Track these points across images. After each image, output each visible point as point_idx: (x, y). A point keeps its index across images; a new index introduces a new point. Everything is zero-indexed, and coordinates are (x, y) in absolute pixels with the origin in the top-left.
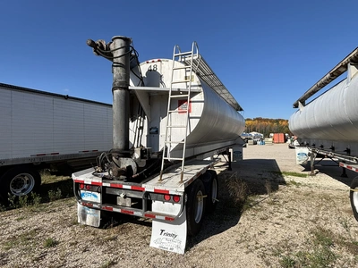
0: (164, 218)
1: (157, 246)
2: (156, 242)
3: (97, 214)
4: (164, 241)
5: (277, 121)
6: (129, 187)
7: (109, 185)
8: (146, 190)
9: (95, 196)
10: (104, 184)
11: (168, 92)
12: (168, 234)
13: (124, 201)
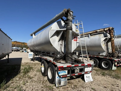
1: (87, 81)
3: (66, 79)
4: (88, 79)
5: (24, 43)
6: (81, 65)
7: (74, 66)
8: (85, 65)
9: (65, 72)
10: (72, 66)
12: (88, 77)
13: (77, 71)
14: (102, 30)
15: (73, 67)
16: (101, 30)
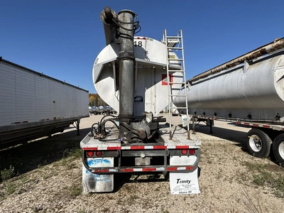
0: (185, 168)
1: (177, 193)
2: (175, 190)
4: (181, 187)
6: (152, 147)
7: (129, 148)
8: (168, 148)
9: (107, 161)
10: (123, 148)
11: (166, 67)
12: (183, 182)
13: (143, 161)
14: (279, 42)
15: (126, 150)
16: (275, 44)
